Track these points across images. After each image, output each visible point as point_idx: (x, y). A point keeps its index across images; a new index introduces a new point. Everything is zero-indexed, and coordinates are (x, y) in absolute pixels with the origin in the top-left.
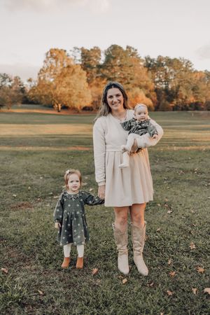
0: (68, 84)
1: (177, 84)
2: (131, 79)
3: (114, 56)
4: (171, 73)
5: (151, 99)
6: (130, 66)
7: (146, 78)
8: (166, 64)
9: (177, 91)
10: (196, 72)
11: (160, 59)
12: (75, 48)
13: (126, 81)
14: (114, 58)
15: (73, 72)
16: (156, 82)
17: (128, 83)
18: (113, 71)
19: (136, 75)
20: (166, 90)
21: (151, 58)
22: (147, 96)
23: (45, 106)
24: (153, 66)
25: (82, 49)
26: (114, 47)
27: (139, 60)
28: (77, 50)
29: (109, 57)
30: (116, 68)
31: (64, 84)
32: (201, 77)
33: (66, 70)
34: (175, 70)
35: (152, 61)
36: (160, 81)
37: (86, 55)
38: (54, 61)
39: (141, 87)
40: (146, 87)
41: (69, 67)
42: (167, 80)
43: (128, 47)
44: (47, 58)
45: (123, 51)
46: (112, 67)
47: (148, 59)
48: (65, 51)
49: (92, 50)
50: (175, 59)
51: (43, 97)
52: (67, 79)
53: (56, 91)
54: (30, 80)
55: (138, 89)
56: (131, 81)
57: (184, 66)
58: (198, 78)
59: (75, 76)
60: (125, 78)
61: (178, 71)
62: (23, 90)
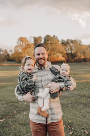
0: (28, 52)
1: (76, 51)
2: (56, 49)
3: (48, 39)
4: (73, 46)
5: (65, 58)
6: (55, 44)
7: (62, 48)
8: (71, 42)
9: (76, 54)
10: (84, 45)
11: (68, 40)
12: (31, 37)
13: (53, 50)
14: (48, 41)
15: (30, 47)
16: (66, 50)
17: (54, 51)
18: (47, 46)
19: (58, 47)
20: (71, 54)
21: (64, 40)
22: (63, 56)
23: (18, 62)
24: (65, 44)
25: (34, 37)
26: (48, 36)
27: (58, 41)
28: (31, 38)
29: (45, 40)
30: (49, 45)
31: (26, 52)
32: (86, 48)
33: (27, 46)
34: (75, 45)
35: (64, 41)
36: (68, 50)
37: (36, 39)
38: (21, 42)
39: (60, 52)
40: (62, 53)
41: (28, 45)
42: (71, 49)
43: (54, 36)
44: (18, 41)
45: (52, 38)
46: (47, 44)
47: (62, 40)
48: (26, 38)
49: (38, 37)
50: (74, 40)
51: (17, 58)
52: (27, 50)
53: (22, 55)
54: (11, 51)
55: (59, 54)
56: (56, 50)
57: (79, 43)
58: (85, 48)
59: (30, 49)
60: (53, 49)
61: (76, 45)
62: (8, 55)
